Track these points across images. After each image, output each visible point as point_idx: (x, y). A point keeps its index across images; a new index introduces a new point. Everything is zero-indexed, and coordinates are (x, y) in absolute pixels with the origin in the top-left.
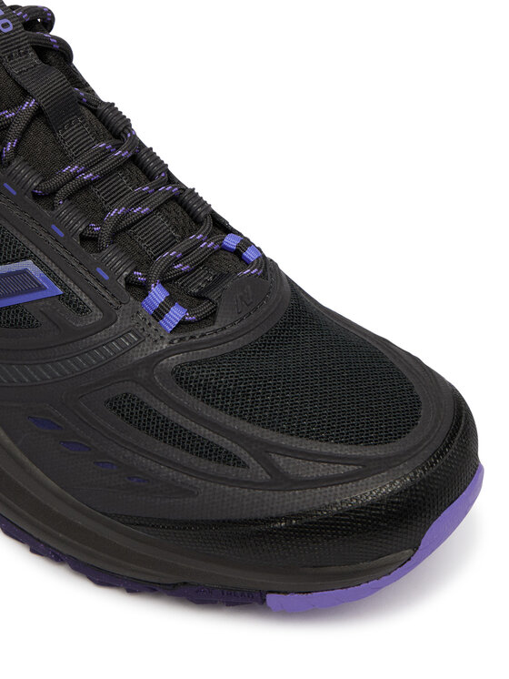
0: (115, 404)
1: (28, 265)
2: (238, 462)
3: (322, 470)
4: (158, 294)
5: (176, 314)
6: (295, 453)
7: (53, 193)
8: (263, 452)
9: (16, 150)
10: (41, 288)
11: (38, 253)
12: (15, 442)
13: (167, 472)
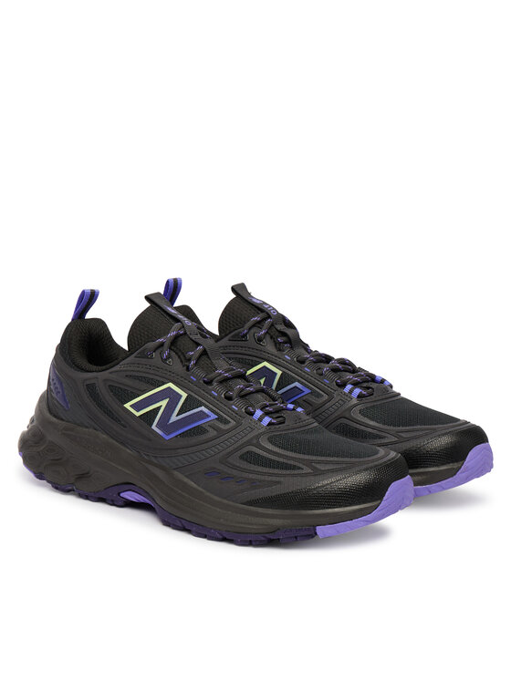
0: (242, 457)
1: (203, 408)
2: (299, 468)
3: (328, 467)
4: (259, 413)
5: (267, 420)
6: (319, 462)
7: (212, 381)
8: (309, 463)
9: (195, 364)
10: (208, 416)
11: (207, 404)
12: (199, 486)
13: (267, 478)
